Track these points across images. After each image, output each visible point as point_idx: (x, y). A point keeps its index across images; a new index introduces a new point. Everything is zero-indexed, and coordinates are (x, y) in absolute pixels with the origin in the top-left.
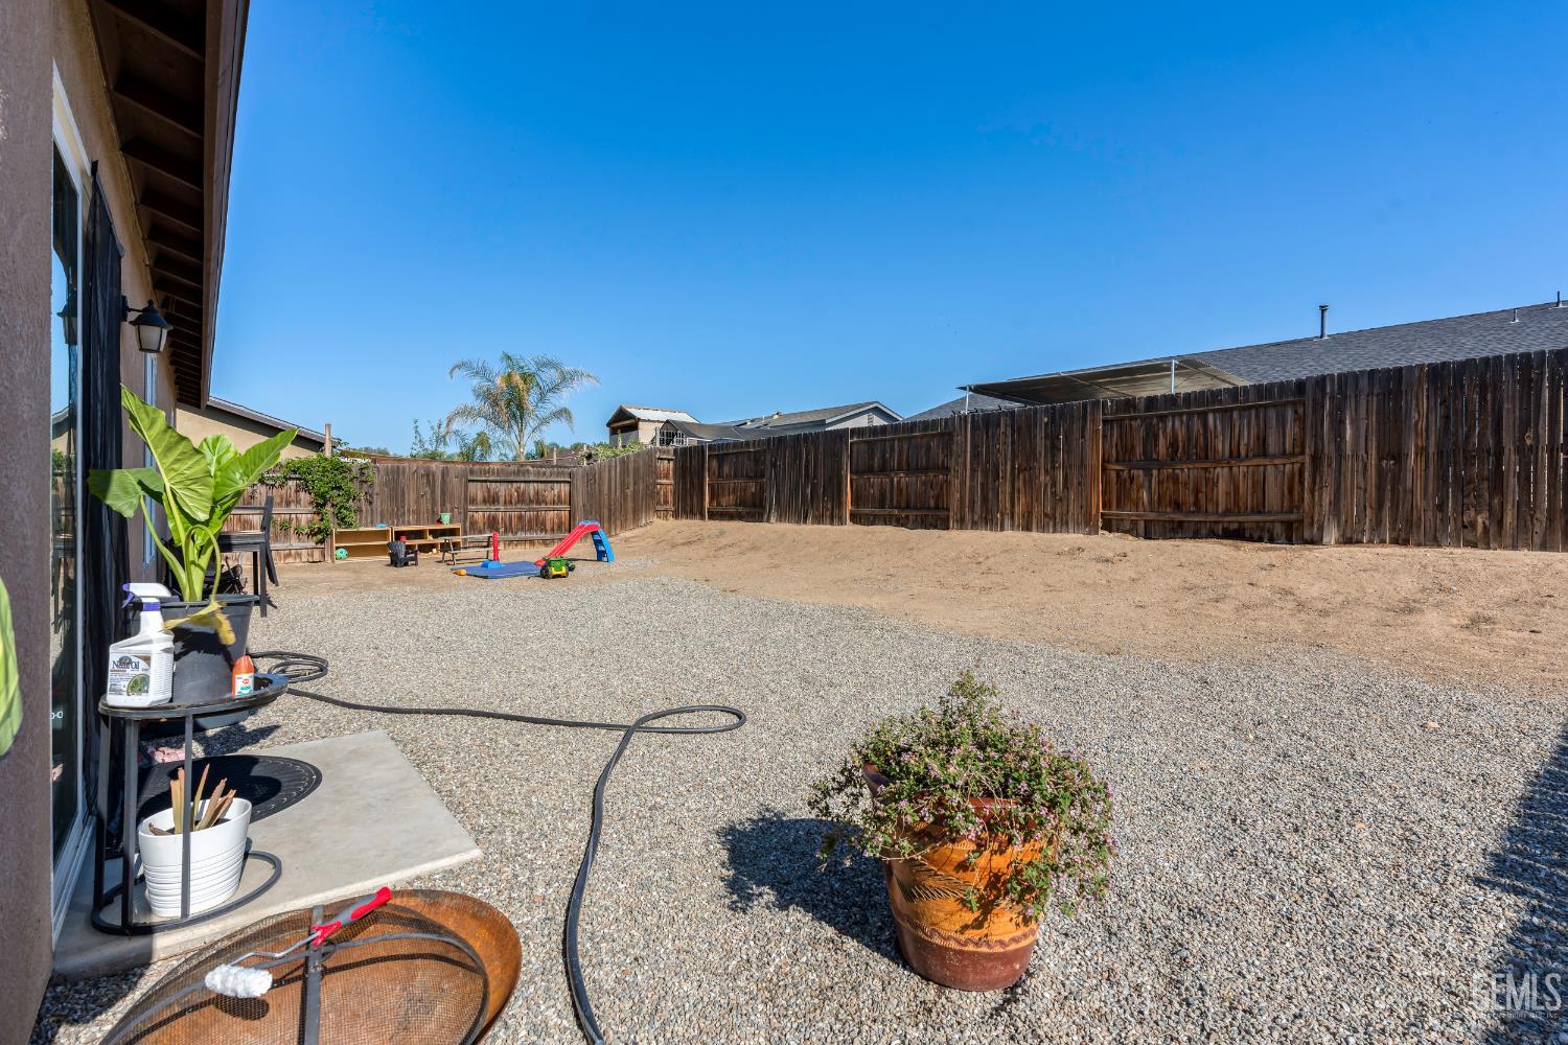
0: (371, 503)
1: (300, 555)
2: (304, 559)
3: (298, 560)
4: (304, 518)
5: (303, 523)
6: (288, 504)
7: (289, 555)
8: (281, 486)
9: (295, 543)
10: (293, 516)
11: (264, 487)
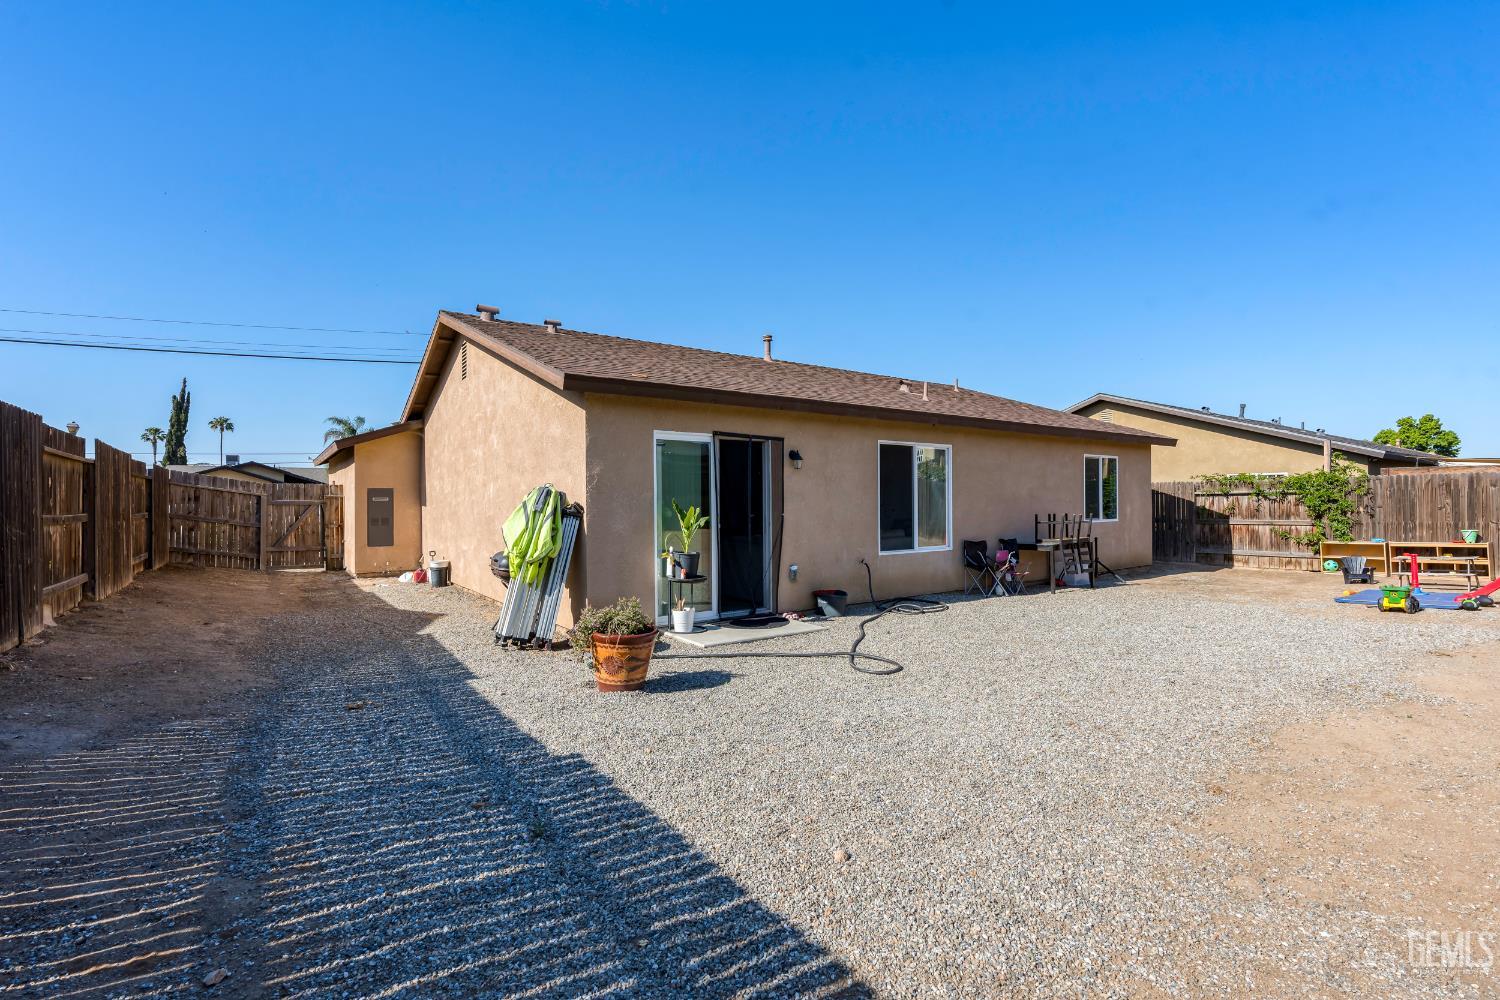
0: (1372, 516)
1: (1300, 564)
2: (1304, 568)
3: (1298, 568)
4: (1303, 529)
5: (1302, 534)
6: (1288, 517)
7: (1289, 563)
8: (1282, 501)
9: (1294, 552)
10: (1293, 527)
11: (1267, 501)
